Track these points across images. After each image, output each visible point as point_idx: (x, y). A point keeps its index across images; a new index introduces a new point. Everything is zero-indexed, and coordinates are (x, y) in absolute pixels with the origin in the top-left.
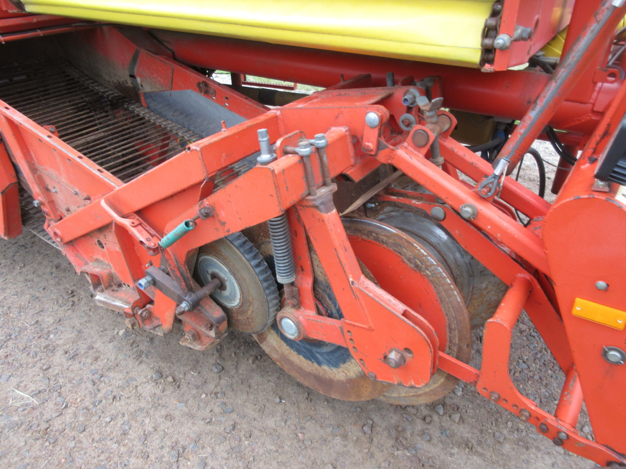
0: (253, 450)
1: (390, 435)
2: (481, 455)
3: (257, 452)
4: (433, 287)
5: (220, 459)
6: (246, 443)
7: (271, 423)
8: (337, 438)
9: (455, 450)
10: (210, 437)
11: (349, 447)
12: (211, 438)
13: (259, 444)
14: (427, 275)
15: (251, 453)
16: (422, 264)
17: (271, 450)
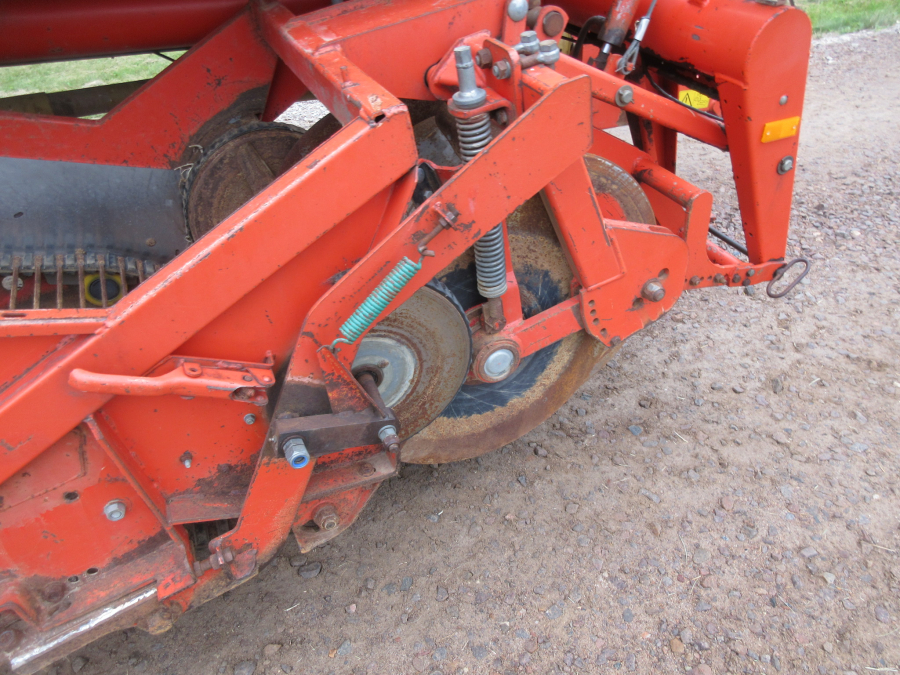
0: (496, 579)
1: (562, 438)
2: (625, 386)
3: (502, 575)
4: (618, 202)
5: (484, 625)
6: (478, 582)
7: (464, 541)
8: (535, 484)
9: (610, 400)
10: (439, 625)
11: (555, 479)
12: (442, 624)
13: (491, 568)
14: (613, 191)
15: (499, 583)
16: (607, 180)
17: (509, 558)
